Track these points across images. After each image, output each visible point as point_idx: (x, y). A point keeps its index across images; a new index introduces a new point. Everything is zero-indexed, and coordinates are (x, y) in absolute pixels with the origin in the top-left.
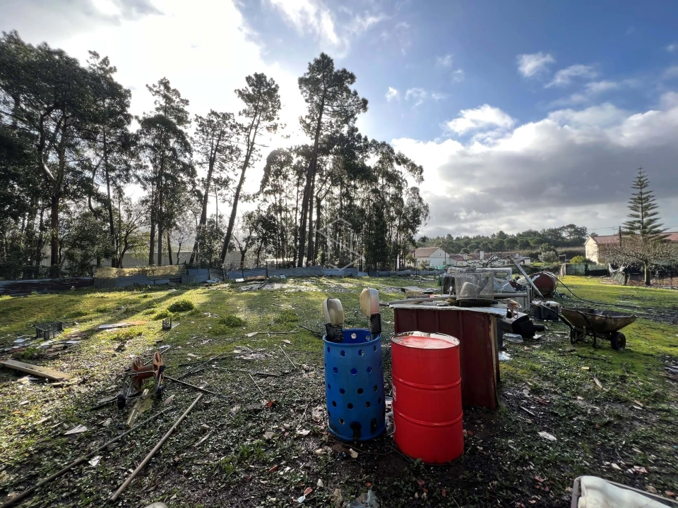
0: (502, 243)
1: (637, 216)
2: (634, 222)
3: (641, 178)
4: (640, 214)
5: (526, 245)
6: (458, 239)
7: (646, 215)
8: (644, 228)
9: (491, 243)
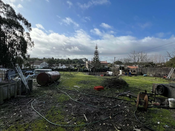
0: (68, 61)
1: (95, 56)
2: (95, 58)
3: (97, 46)
5: (74, 63)
6: (56, 59)
7: (97, 56)
8: (97, 59)
9: (65, 61)
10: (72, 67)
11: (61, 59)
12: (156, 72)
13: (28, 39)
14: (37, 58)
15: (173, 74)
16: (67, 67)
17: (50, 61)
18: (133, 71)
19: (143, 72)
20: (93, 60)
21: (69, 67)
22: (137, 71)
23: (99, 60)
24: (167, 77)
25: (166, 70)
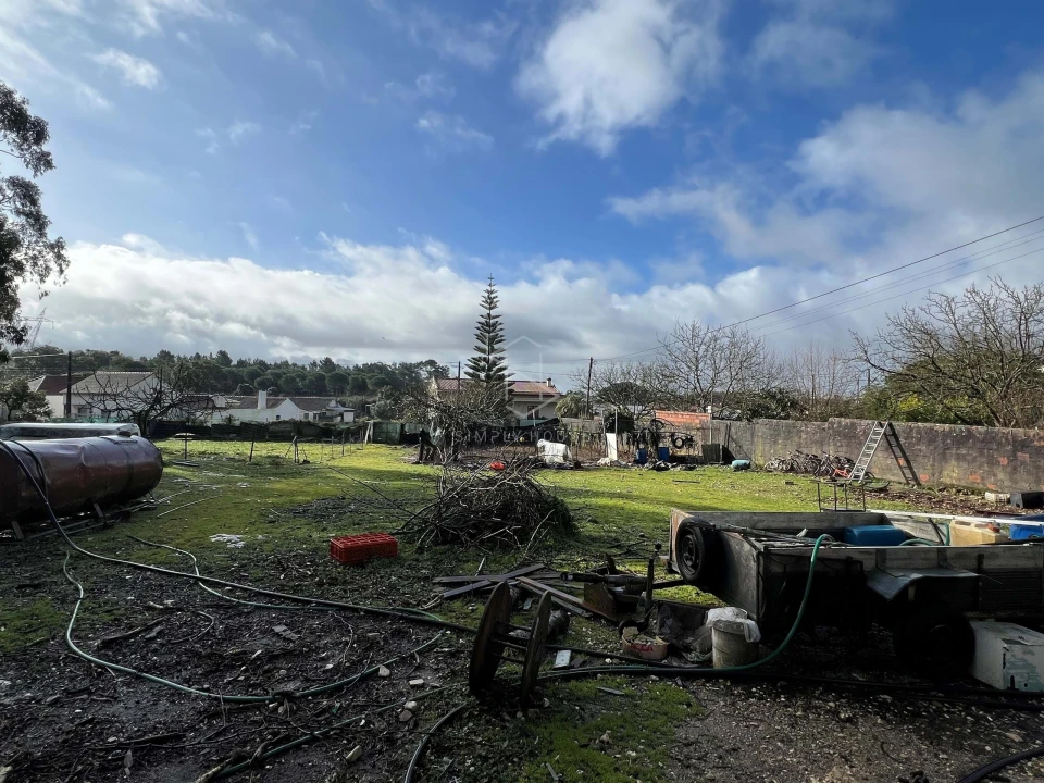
0: (321, 378)
1: (483, 351)
2: (479, 359)
3: (492, 293)
4: (487, 348)
5: (361, 387)
6: (241, 363)
7: (492, 350)
8: (490, 369)
9: (303, 377)
10: (341, 415)
11: (277, 366)
12: (799, 445)
13: (22, 220)
14: (116, 353)
15: (880, 455)
16: (311, 414)
17: (197, 376)
18: (679, 443)
19: (732, 447)
20: (471, 371)
21: (322, 416)
22: (705, 437)
23: (505, 372)
24: (850, 476)
25: (845, 436)
